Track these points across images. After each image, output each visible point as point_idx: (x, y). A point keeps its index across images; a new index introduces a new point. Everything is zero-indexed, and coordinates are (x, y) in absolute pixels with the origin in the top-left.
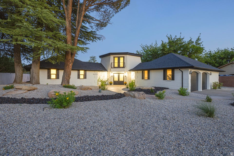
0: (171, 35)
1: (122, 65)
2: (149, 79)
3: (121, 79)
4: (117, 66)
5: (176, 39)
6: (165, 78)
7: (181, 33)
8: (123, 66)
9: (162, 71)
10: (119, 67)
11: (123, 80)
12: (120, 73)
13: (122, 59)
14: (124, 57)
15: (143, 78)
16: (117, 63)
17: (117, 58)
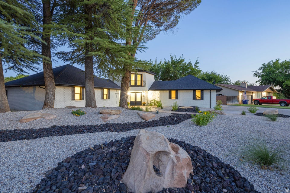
0: (175, 55)
1: (139, 83)
2: (177, 99)
3: (138, 99)
4: (134, 85)
5: (180, 60)
6: (194, 98)
7: (183, 55)
8: (140, 85)
9: (192, 92)
10: (136, 85)
11: (140, 100)
12: (137, 92)
13: (139, 77)
14: (141, 75)
15: (170, 97)
16: (134, 81)
17: (134, 75)
